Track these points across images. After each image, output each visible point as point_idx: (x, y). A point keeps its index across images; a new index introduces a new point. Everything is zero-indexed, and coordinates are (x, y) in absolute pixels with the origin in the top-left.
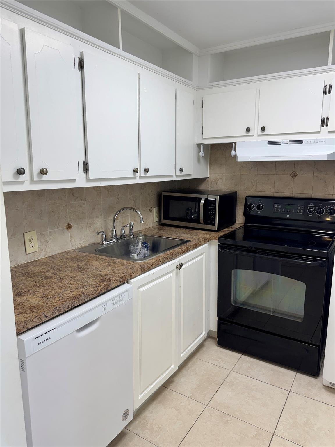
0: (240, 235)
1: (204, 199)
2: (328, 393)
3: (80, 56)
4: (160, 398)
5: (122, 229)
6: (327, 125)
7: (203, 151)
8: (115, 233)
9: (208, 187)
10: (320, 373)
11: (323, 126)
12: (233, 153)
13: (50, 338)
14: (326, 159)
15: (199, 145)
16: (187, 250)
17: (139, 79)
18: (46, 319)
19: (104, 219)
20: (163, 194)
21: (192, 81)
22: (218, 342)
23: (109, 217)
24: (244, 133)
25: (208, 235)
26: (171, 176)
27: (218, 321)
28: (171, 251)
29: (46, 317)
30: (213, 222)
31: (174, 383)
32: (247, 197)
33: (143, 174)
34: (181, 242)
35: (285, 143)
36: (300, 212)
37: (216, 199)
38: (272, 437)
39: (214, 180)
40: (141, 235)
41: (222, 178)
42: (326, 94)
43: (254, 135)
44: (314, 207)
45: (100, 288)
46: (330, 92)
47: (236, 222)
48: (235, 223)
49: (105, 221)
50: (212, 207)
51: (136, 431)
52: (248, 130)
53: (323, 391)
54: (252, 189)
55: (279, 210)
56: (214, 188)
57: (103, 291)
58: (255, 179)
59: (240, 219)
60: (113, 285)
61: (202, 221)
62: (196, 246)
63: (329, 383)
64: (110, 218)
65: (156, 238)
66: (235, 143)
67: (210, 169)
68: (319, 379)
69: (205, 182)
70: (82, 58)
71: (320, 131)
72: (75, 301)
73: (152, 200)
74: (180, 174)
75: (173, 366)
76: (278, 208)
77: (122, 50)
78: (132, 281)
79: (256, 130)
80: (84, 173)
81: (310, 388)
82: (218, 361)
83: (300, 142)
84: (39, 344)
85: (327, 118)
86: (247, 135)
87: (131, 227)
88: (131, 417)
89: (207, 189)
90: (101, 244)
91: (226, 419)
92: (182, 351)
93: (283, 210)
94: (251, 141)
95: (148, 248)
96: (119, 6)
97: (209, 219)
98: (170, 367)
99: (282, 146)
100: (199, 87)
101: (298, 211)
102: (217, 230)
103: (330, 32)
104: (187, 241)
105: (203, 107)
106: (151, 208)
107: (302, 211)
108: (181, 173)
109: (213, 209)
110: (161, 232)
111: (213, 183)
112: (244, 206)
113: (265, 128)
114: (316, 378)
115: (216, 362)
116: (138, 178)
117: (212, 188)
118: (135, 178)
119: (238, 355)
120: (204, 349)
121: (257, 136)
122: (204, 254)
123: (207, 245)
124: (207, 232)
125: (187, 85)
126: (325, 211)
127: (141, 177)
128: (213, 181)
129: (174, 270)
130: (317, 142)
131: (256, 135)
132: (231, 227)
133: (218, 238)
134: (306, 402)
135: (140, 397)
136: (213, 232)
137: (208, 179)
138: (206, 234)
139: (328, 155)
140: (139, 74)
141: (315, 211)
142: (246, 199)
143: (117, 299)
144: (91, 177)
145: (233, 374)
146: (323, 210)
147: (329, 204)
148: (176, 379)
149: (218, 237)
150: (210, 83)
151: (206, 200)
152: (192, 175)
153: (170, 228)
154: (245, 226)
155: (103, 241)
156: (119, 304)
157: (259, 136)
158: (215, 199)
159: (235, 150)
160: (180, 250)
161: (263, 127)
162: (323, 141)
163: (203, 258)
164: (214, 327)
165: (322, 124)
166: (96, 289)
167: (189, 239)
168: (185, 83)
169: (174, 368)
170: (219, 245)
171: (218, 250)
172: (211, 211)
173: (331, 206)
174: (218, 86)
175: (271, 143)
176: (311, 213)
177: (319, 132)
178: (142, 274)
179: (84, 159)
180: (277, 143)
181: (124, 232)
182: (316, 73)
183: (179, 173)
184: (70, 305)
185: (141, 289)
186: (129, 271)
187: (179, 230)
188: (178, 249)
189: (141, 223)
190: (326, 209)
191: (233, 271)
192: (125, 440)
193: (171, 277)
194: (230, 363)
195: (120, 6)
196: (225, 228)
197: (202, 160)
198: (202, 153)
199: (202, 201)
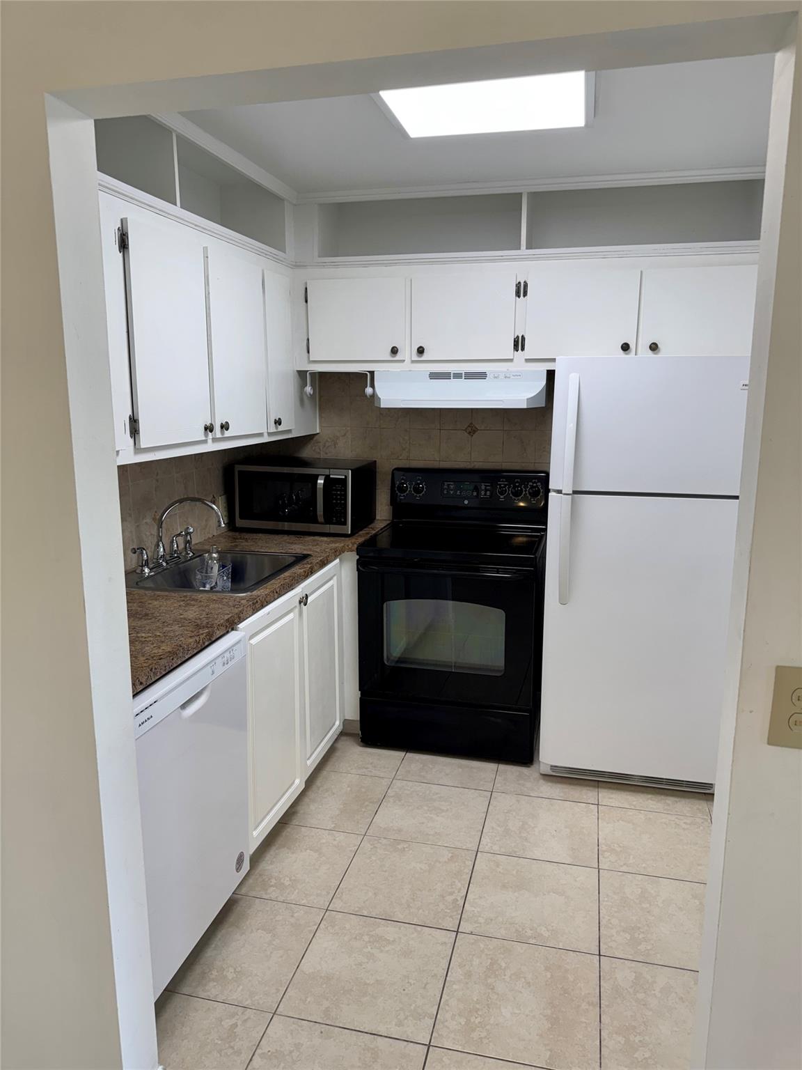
0: (384, 542)
1: (324, 477)
2: (550, 784)
3: (120, 226)
4: (280, 840)
5: (172, 542)
6: (523, 349)
7: (311, 386)
8: (162, 550)
9: (319, 453)
10: (535, 759)
11: (517, 351)
12: (369, 390)
13: (151, 717)
14: (525, 407)
15: (302, 374)
16: (311, 572)
17: (207, 257)
18: (141, 687)
19: (136, 523)
20: (238, 468)
21: (285, 252)
22: (361, 738)
23: (143, 519)
24: (388, 356)
25: (338, 544)
26: (261, 435)
27: (361, 699)
28: (287, 574)
29: (141, 683)
30: (343, 520)
31: (299, 815)
32: (393, 470)
33: (218, 435)
34: (294, 558)
35: (458, 376)
36: (485, 494)
37: (346, 476)
38: (476, 856)
39: (330, 438)
40: (215, 551)
41: (345, 435)
42: (519, 297)
43: (404, 361)
44: (507, 485)
45: (202, 637)
46: (525, 294)
47: (377, 518)
48: (375, 518)
49: (138, 526)
50: (338, 490)
51: (253, 893)
52: (394, 351)
53: (542, 781)
54: (401, 455)
55: (452, 492)
56: (331, 454)
57: (206, 644)
58: (407, 438)
59: (383, 511)
60: (218, 632)
61: (321, 519)
62: (323, 564)
63: (549, 768)
64: (145, 521)
65: (239, 555)
66: (372, 373)
67: (321, 417)
68: (535, 766)
69: (312, 442)
70: (124, 228)
71: (512, 358)
72: (173, 659)
73: (215, 480)
74: (275, 431)
75: (297, 781)
76: (449, 489)
77: (181, 207)
78: (241, 626)
79: (407, 353)
80: (131, 437)
81: (521, 782)
82: (367, 768)
83: (482, 376)
84: (140, 725)
85: (523, 338)
86: (392, 359)
87: (189, 537)
88: (246, 866)
89: (317, 456)
90: (138, 571)
91: (400, 847)
92: (308, 755)
93: (458, 493)
94: (399, 370)
95: (228, 574)
96: (173, 129)
97: (334, 514)
98: (293, 783)
99: (453, 382)
100: (298, 264)
101: (483, 493)
102: (350, 533)
103: (521, 194)
104: (306, 557)
105: (306, 301)
106: (214, 497)
107: (488, 493)
108: (277, 428)
109: (341, 495)
110: (243, 544)
111: (327, 444)
112: (390, 488)
113: (424, 349)
114: (529, 767)
115: (364, 770)
116: (210, 441)
117: (326, 454)
118: (205, 442)
119: (401, 754)
120: (338, 754)
121: (410, 361)
122: (335, 578)
123: (338, 560)
124: (332, 539)
125: (277, 260)
126: (525, 491)
127: (215, 440)
128: (327, 441)
129: (295, 607)
130: (508, 376)
131: (408, 360)
132: (370, 526)
133: (357, 549)
134: (518, 801)
135: (255, 833)
136: (343, 538)
137: (317, 438)
138: (333, 542)
139: (527, 399)
140: (205, 249)
141: (509, 491)
142: (393, 474)
143: (227, 655)
144: (144, 443)
145: (398, 784)
146: (522, 489)
147: (530, 479)
148: (301, 809)
149: (356, 546)
150: (319, 257)
151: (327, 478)
152: (293, 431)
153: (255, 535)
154: (393, 526)
155: (142, 566)
156: (231, 664)
157: (413, 362)
158: (344, 477)
159: (373, 386)
160: (302, 571)
161: (421, 347)
162: (518, 375)
163: (333, 585)
164: (353, 713)
165: (516, 347)
166: (198, 639)
167: (305, 552)
168: (275, 256)
169: (298, 784)
170: (358, 561)
171: (358, 570)
172: (337, 499)
173: (533, 483)
174: (336, 265)
175: (434, 376)
176: (502, 495)
177: (511, 360)
178: (253, 614)
179: (130, 413)
180: (445, 376)
181: (177, 546)
182: (502, 259)
183: (272, 429)
184: (167, 664)
185: (253, 641)
186: (236, 611)
187: (278, 538)
188: (297, 570)
189: (220, 526)
190: (527, 487)
191: (385, 604)
192: (238, 909)
193: (292, 620)
194: (388, 768)
195: (175, 129)
196: (361, 530)
197: (306, 401)
198: (309, 389)
199: (321, 481)
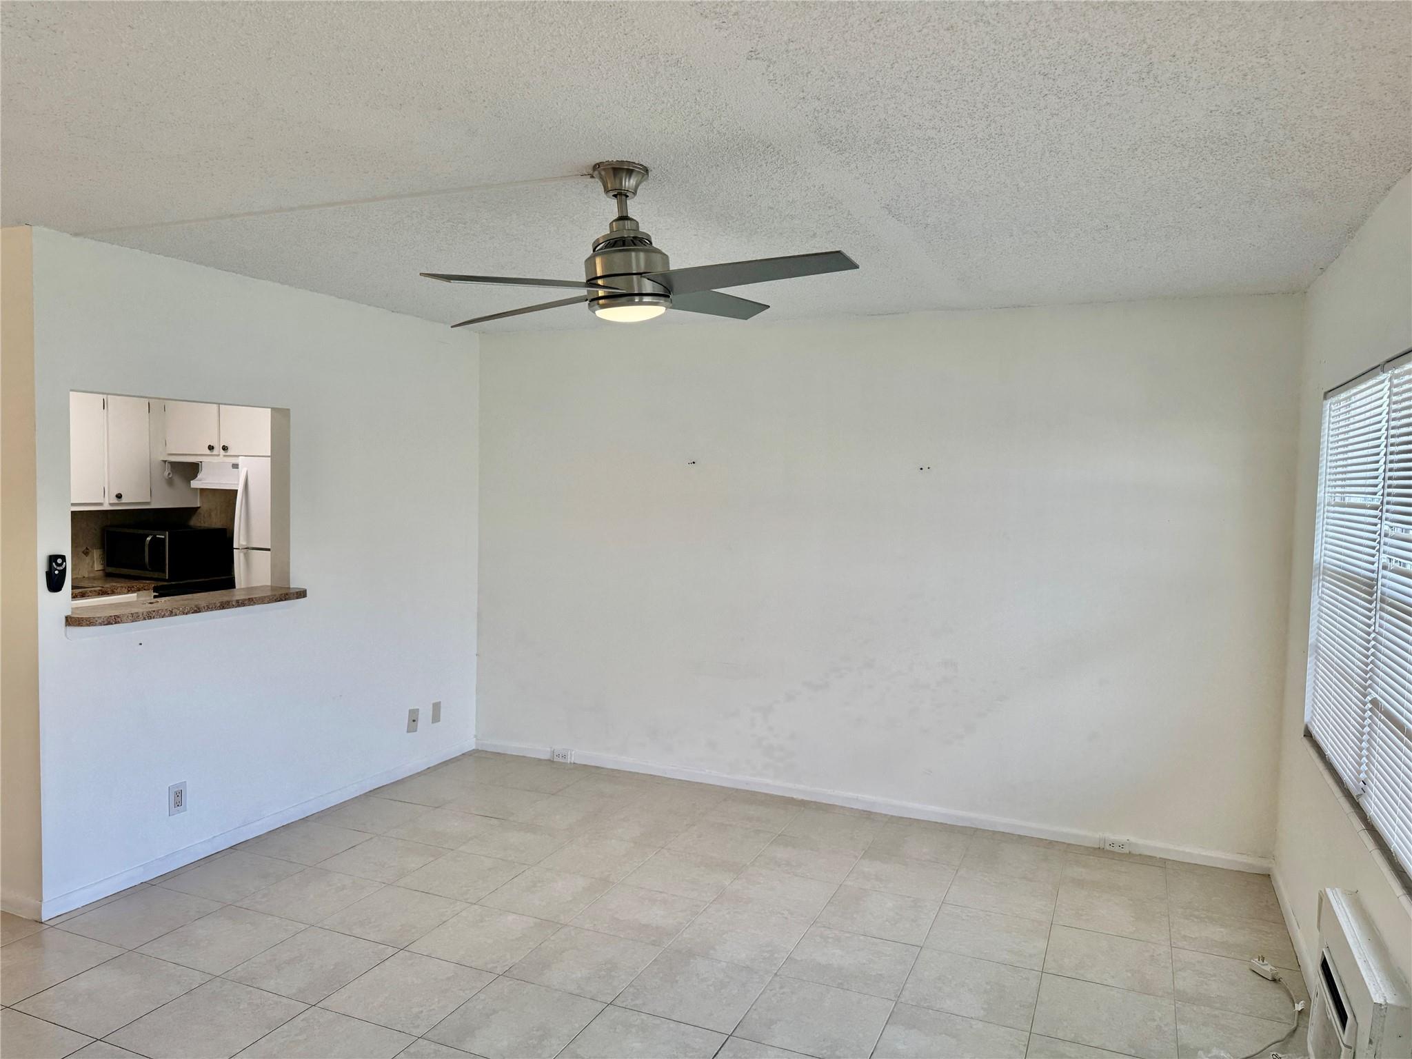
7: (170, 471)
20: (107, 529)
61: (148, 567)
66: (201, 463)
86: (210, 453)
106: (87, 549)
123: (136, 594)
137: (199, 510)
151: (154, 538)
198: (167, 473)
199: (149, 539)
